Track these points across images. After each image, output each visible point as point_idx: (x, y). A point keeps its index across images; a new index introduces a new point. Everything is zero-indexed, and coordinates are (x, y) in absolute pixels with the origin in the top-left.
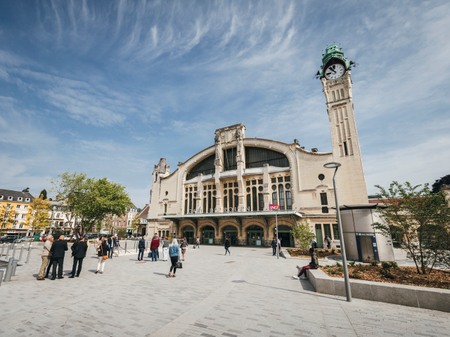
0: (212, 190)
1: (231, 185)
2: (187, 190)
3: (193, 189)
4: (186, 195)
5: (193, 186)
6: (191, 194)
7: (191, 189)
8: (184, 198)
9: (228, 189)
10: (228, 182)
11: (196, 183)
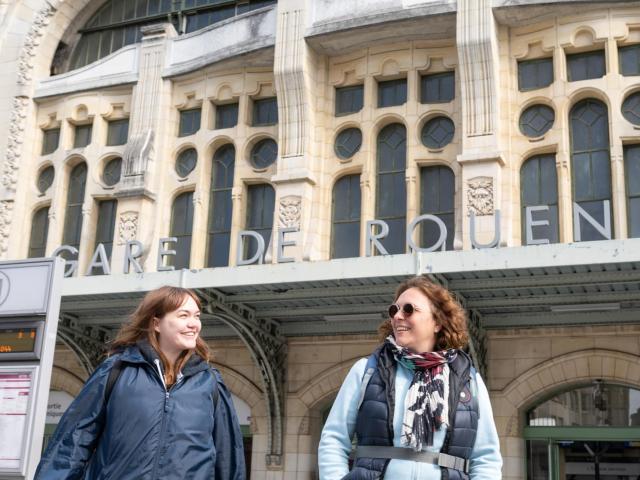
0: (241, 135)
1: (391, 89)
2: (51, 137)
3: (100, 131)
4: (46, 174)
5: (100, 107)
6: (78, 169)
7: (83, 130)
8: (27, 196)
9: (369, 118)
10: (368, 71)
11: (126, 87)
